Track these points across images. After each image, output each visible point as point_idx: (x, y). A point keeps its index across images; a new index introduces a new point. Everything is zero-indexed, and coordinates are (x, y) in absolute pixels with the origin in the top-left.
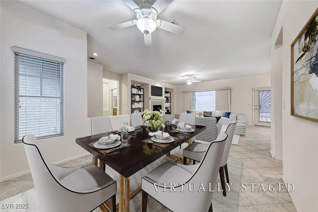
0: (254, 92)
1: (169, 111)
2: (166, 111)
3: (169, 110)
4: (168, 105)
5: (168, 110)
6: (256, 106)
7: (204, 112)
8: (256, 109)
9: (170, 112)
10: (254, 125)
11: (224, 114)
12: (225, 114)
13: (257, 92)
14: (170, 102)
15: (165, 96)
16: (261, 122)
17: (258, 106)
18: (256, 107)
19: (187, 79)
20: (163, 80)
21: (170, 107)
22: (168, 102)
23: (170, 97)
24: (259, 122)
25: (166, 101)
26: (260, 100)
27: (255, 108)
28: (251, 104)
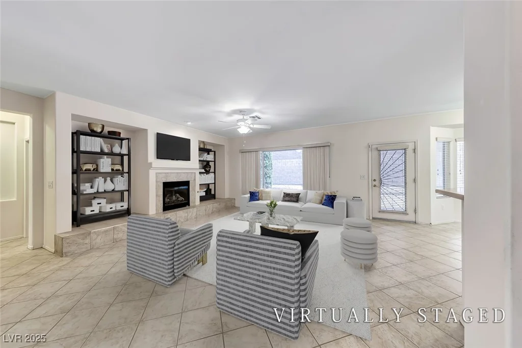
0: (370, 153)
1: (213, 192)
2: (204, 194)
3: (211, 189)
4: (209, 179)
5: (208, 191)
6: (375, 180)
7: (284, 193)
8: (375, 186)
9: (214, 195)
10: (371, 218)
11: (323, 198)
12: (325, 200)
13: (376, 153)
14: (215, 173)
15: (202, 159)
16: (384, 212)
17: (377, 179)
18: (374, 183)
19: (238, 121)
20: (189, 123)
21: (215, 183)
22: (207, 172)
23: (215, 161)
24: (379, 212)
25: (203, 171)
26: (382, 168)
27: (373, 185)
28: (366, 177)
